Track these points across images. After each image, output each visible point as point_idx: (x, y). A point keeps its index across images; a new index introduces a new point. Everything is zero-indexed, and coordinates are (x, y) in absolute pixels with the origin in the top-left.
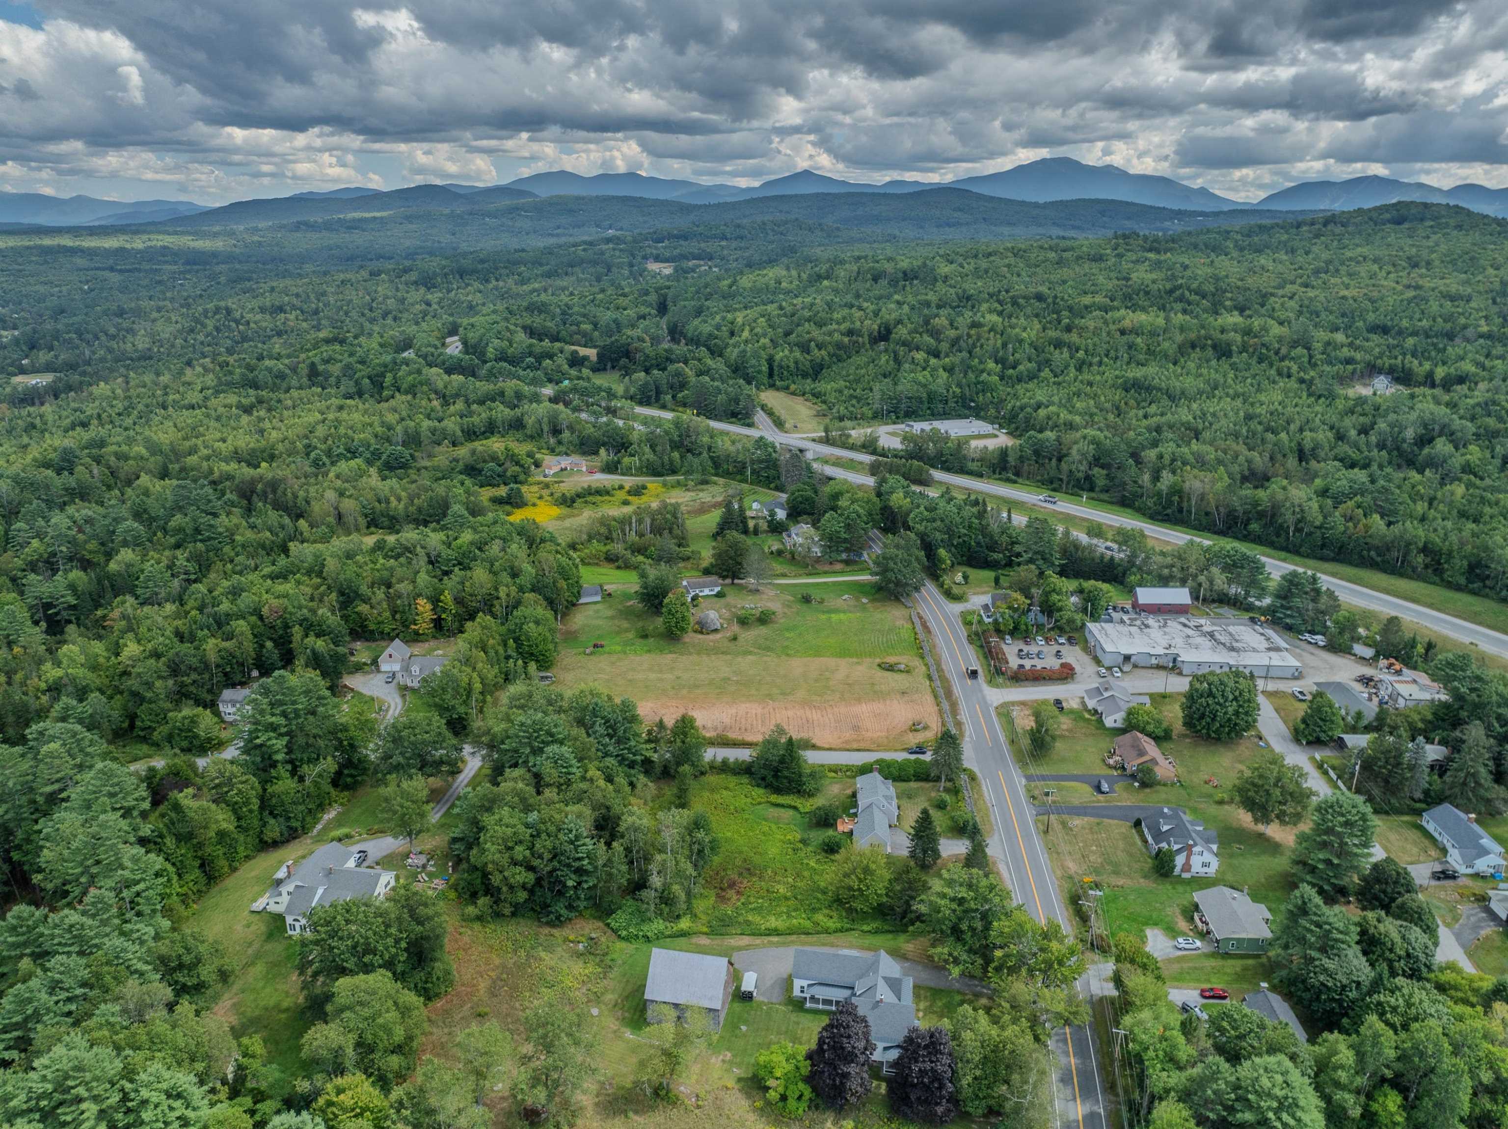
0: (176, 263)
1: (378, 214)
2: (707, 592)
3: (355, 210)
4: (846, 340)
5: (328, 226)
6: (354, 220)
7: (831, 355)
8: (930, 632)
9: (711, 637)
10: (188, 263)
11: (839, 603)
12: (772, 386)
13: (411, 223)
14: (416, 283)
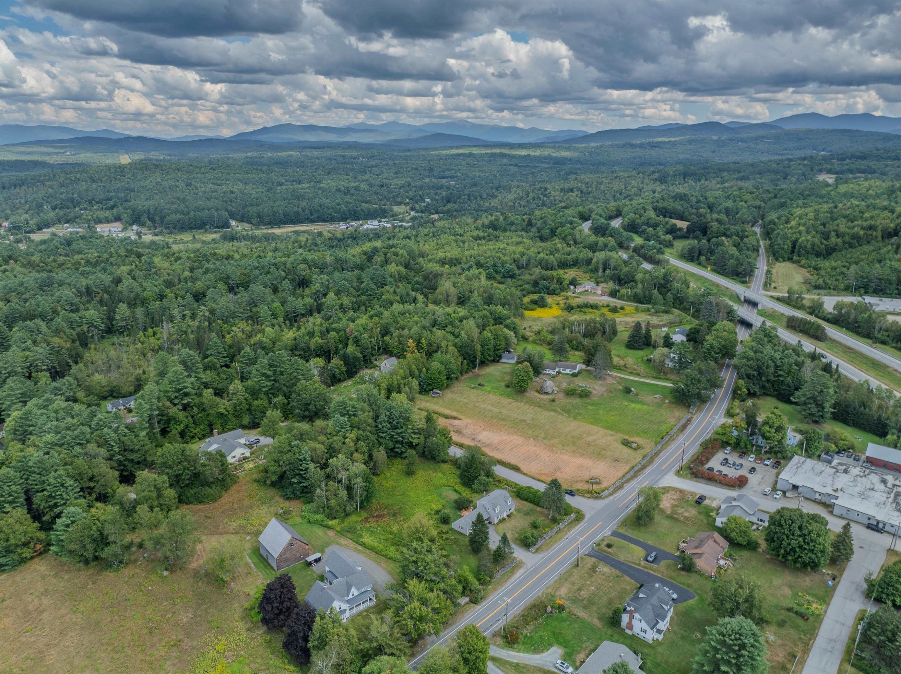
0: (549, 163)
1: (673, 139)
2: (567, 371)
3: (663, 136)
4: (862, 232)
5: (641, 146)
6: (657, 142)
7: (844, 243)
8: (682, 431)
9: (542, 396)
10: (555, 164)
11: (649, 399)
12: (790, 259)
13: (690, 144)
14: (656, 179)
